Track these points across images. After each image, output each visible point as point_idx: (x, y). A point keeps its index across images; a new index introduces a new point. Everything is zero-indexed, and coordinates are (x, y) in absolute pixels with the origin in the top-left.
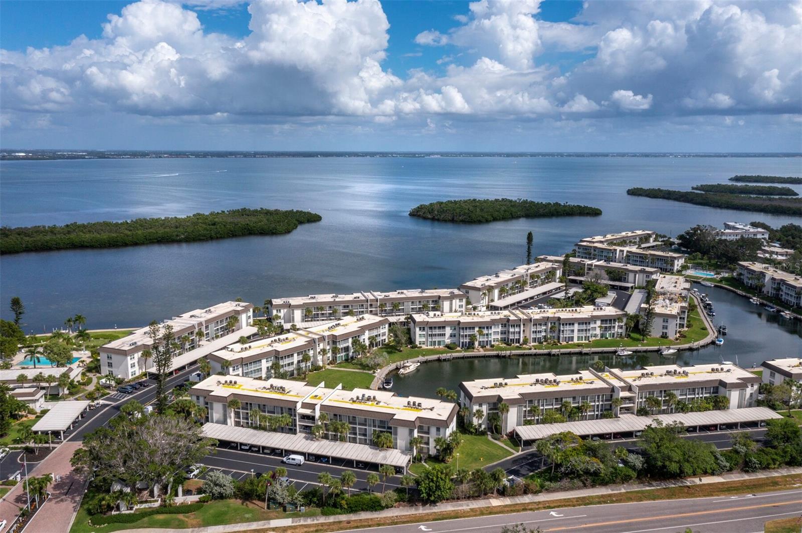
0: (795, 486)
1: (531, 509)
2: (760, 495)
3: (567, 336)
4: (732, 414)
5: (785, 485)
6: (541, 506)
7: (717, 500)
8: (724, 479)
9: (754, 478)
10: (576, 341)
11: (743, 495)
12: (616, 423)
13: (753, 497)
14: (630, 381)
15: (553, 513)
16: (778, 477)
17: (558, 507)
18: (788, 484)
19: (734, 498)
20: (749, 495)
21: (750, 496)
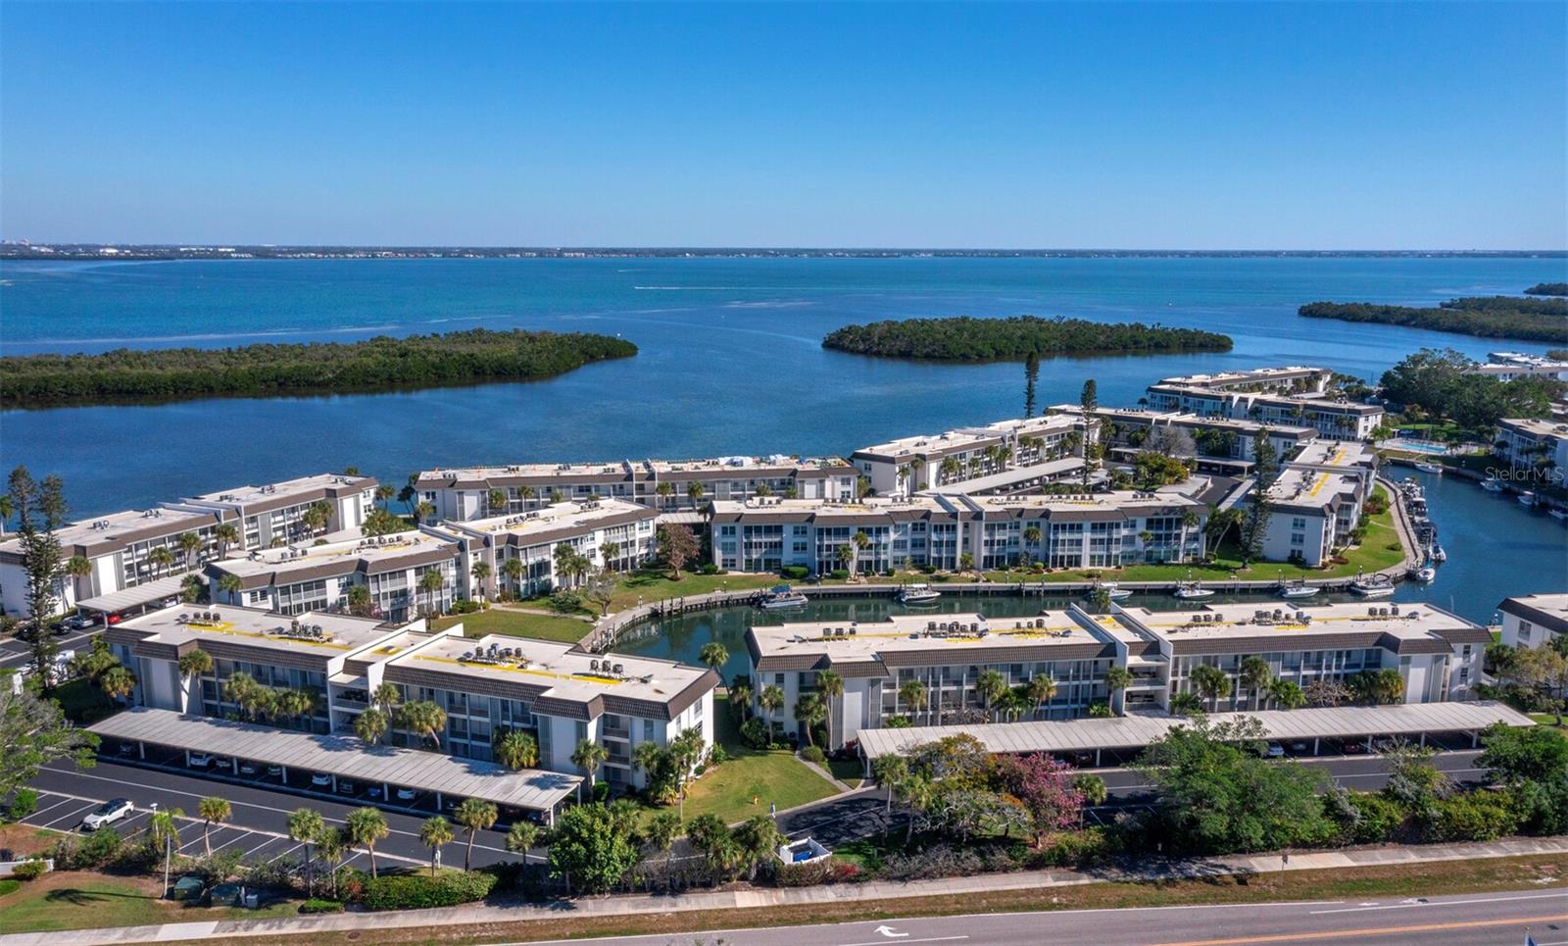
0: (1539, 881)
1: (830, 920)
2: (1434, 902)
3: (1066, 553)
4: (1407, 714)
5: (1511, 880)
6: (860, 911)
7: (1321, 908)
8: (1354, 860)
9: (1433, 859)
10: (1086, 566)
11: (1393, 899)
12: (1112, 728)
13: (1421, 904)
14: (1161, 633)
15: (885, 930)
16: (1499, 860)
17: (901, 915)
18: (1518, 877)
19: (1367, 905)
20: (1410, 900)
21: (1413, 902)
